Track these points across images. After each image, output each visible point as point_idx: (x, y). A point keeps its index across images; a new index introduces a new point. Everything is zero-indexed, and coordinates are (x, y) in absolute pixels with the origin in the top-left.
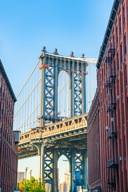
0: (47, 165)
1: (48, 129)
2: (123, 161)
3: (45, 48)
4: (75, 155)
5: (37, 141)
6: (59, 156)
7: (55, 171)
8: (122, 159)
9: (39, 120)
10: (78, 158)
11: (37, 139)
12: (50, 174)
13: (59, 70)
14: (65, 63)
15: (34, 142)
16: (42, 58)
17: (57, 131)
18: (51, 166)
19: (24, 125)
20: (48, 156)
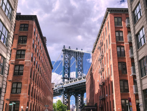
0: (65, 99)
1: (66, 83)
2: (108, 97)
3: (64, 46)
4: (78, 95)
5: (61, 89)
6: (71, 96)
7: (69, 103)
8: (108, 96)
9: (61, 79)
10: (79, 96)
11: (61, 88)
12: (66, 104)
13: (71, 56)
14: (74, 53)
15: (59, 89)
16: (63, 50)
17: (70, 84)
18: (67, 100)
19: (54, 81)
20: (66, 95)
